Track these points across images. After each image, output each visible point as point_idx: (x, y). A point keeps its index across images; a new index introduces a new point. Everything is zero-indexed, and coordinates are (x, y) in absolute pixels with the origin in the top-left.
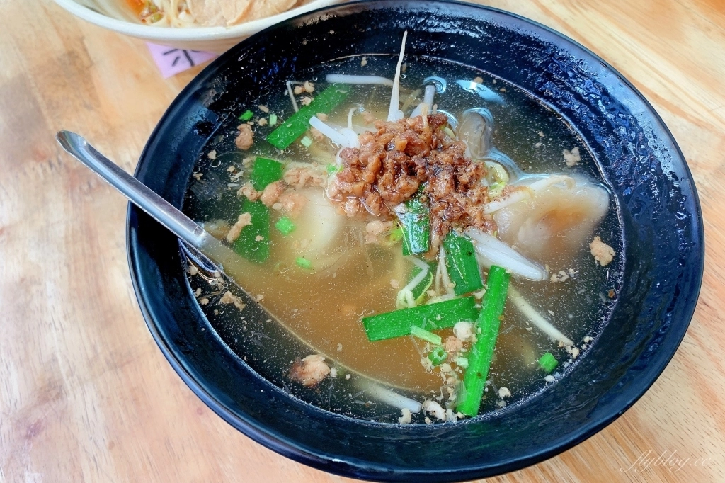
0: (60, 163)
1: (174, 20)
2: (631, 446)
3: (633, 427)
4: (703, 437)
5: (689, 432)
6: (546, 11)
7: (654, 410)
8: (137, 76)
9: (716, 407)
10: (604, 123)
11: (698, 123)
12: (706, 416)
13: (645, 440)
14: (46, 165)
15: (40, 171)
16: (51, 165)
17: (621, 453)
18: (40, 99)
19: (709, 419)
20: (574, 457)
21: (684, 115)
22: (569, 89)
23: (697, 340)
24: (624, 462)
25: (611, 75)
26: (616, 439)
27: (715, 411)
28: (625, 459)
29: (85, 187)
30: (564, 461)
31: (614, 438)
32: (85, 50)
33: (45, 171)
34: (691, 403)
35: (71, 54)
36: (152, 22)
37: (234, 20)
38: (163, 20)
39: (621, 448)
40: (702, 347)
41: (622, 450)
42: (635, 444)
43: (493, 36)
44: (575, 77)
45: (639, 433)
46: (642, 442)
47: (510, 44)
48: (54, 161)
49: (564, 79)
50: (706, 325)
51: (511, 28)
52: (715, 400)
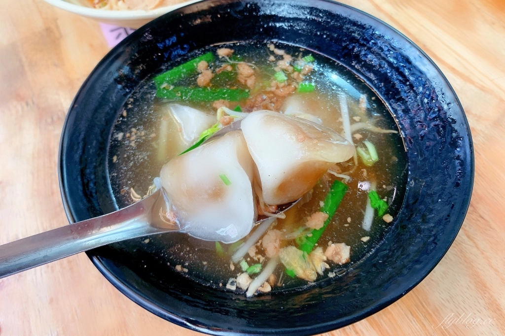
0: (33, 103)
1: (115, 6)
2: (422, 318)
3: (424, 304)
4: (475, 314)
5: (465, 310)
6: (378, 8)
7: (441, 293)
8: (91, 46)
9: (486, 292)
10: (408, 83)
11: (483, 89)
12: (478, 299)
13: (433, 314)
14: (24, 104)
15: (19, 108)
16: (27, 104)
17: (414, 323)
18: (24, 59)
19: (480, 301)
20: (380, 324)
21: (472, 82)
22: (384, 59)
23: (474, 243)
24: (416, 329)
25: (414, 49)
26: (411, 313)
27: (486, 295)
28: (417, 327)
29: (49, 120)
30: (372, 327)
31: (410, 311)
32: (58, 27)
33: (23, 108)
34: (468, 289)
35: (48, 30)
36: (100, 7)
37: (153, 6)
38: (108, 6)
39: (414, 319)
40: (478, 248)
41: (415, 320)
42: (425, 317)
43: (332, 20)
44: (389, 50)
45: (428, 309)
46: (431, 315)
47: (343, 26)
48: (30, 102)
49: (381, 52)
50: (481, 233)
51: (344, 15)
52: (486, 287)
